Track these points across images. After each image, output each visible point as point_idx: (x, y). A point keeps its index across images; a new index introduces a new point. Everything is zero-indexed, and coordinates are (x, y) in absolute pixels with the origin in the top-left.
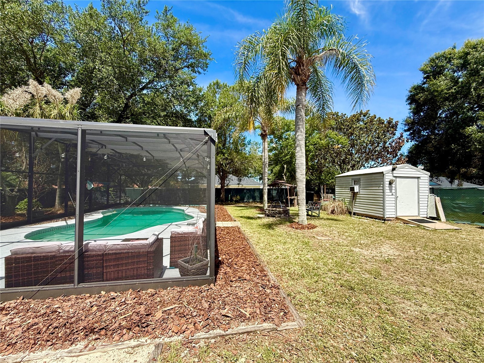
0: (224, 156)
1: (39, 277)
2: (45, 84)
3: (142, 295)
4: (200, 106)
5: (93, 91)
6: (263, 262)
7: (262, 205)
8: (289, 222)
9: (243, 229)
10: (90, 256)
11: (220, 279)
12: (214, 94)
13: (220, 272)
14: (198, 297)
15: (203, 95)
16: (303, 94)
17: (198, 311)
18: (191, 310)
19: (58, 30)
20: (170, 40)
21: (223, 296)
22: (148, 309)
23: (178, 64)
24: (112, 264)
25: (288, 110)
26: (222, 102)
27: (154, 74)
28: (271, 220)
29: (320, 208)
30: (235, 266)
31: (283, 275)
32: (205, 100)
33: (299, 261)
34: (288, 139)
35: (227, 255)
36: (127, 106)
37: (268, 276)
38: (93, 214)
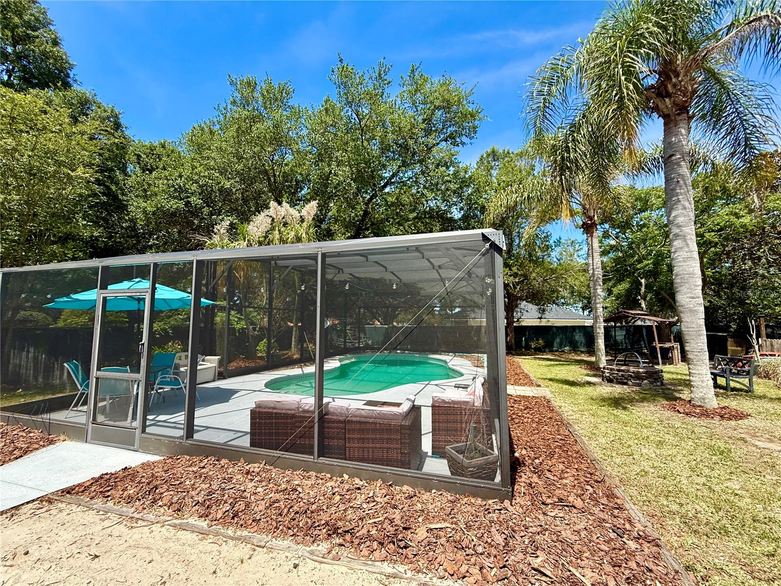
0: (511, 270)
1: (279, 439)
2: (284, 204)
3: (395, 492)
4: (466, 194)
5: (329, 202)
6: (610, 477)
7: (593, 359)
8: (664, 397)
9: (556, 404)
10: (330, 421)
11: (520, 493)
12: (489, 171)
13: (520, 480)
14: (484, 519)
15: (470, 178)
16: (683, 131)
17: (486, 545)
18: (473, 540)
19: (296, 139)
20: (419, 109)
21: (531, 530)
22: (406, 518)
23: (431, 140)
24: (357, 436)
25: (643, 169)
26: (504, 181)
27: (399, 163)
28: (617, 390)
29: (752, 373)
30: (548, 475)
31: (665, 517)
32: (474, 185)
33: (706, 493)
34: (644, 226)
35: (529, 449)
36: (366, 213)
37: (625, 510)
38: (330, 361)
